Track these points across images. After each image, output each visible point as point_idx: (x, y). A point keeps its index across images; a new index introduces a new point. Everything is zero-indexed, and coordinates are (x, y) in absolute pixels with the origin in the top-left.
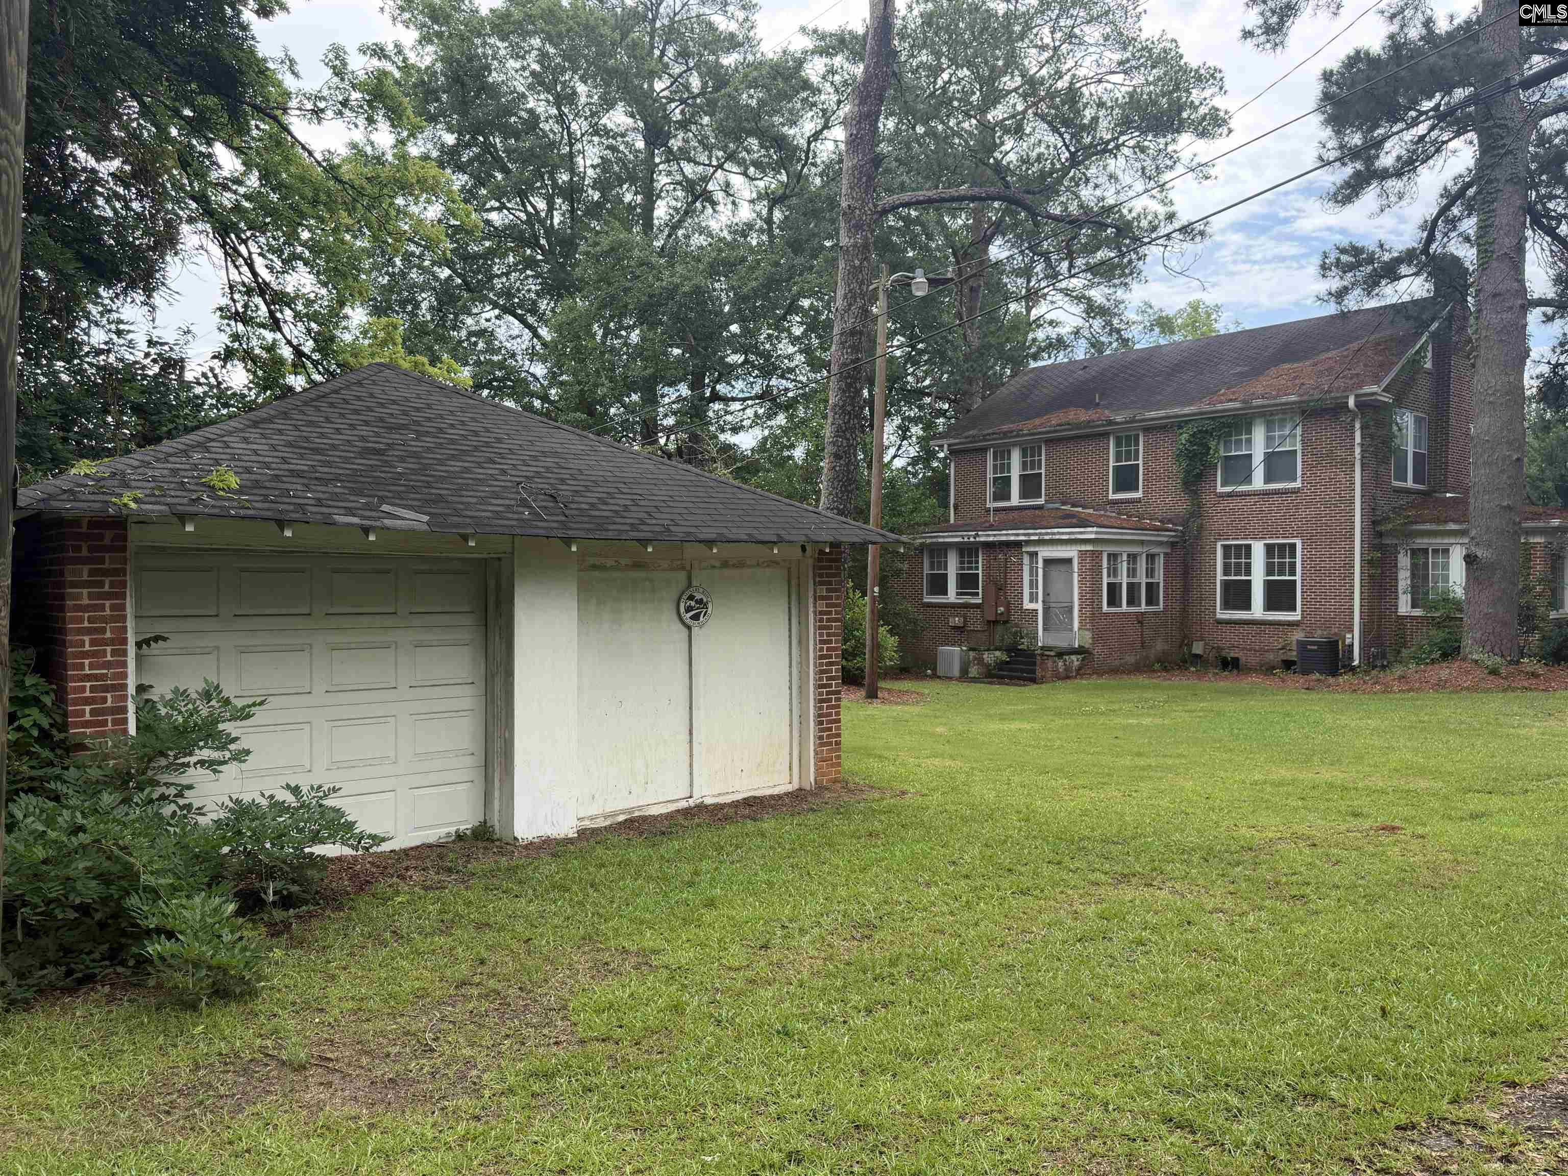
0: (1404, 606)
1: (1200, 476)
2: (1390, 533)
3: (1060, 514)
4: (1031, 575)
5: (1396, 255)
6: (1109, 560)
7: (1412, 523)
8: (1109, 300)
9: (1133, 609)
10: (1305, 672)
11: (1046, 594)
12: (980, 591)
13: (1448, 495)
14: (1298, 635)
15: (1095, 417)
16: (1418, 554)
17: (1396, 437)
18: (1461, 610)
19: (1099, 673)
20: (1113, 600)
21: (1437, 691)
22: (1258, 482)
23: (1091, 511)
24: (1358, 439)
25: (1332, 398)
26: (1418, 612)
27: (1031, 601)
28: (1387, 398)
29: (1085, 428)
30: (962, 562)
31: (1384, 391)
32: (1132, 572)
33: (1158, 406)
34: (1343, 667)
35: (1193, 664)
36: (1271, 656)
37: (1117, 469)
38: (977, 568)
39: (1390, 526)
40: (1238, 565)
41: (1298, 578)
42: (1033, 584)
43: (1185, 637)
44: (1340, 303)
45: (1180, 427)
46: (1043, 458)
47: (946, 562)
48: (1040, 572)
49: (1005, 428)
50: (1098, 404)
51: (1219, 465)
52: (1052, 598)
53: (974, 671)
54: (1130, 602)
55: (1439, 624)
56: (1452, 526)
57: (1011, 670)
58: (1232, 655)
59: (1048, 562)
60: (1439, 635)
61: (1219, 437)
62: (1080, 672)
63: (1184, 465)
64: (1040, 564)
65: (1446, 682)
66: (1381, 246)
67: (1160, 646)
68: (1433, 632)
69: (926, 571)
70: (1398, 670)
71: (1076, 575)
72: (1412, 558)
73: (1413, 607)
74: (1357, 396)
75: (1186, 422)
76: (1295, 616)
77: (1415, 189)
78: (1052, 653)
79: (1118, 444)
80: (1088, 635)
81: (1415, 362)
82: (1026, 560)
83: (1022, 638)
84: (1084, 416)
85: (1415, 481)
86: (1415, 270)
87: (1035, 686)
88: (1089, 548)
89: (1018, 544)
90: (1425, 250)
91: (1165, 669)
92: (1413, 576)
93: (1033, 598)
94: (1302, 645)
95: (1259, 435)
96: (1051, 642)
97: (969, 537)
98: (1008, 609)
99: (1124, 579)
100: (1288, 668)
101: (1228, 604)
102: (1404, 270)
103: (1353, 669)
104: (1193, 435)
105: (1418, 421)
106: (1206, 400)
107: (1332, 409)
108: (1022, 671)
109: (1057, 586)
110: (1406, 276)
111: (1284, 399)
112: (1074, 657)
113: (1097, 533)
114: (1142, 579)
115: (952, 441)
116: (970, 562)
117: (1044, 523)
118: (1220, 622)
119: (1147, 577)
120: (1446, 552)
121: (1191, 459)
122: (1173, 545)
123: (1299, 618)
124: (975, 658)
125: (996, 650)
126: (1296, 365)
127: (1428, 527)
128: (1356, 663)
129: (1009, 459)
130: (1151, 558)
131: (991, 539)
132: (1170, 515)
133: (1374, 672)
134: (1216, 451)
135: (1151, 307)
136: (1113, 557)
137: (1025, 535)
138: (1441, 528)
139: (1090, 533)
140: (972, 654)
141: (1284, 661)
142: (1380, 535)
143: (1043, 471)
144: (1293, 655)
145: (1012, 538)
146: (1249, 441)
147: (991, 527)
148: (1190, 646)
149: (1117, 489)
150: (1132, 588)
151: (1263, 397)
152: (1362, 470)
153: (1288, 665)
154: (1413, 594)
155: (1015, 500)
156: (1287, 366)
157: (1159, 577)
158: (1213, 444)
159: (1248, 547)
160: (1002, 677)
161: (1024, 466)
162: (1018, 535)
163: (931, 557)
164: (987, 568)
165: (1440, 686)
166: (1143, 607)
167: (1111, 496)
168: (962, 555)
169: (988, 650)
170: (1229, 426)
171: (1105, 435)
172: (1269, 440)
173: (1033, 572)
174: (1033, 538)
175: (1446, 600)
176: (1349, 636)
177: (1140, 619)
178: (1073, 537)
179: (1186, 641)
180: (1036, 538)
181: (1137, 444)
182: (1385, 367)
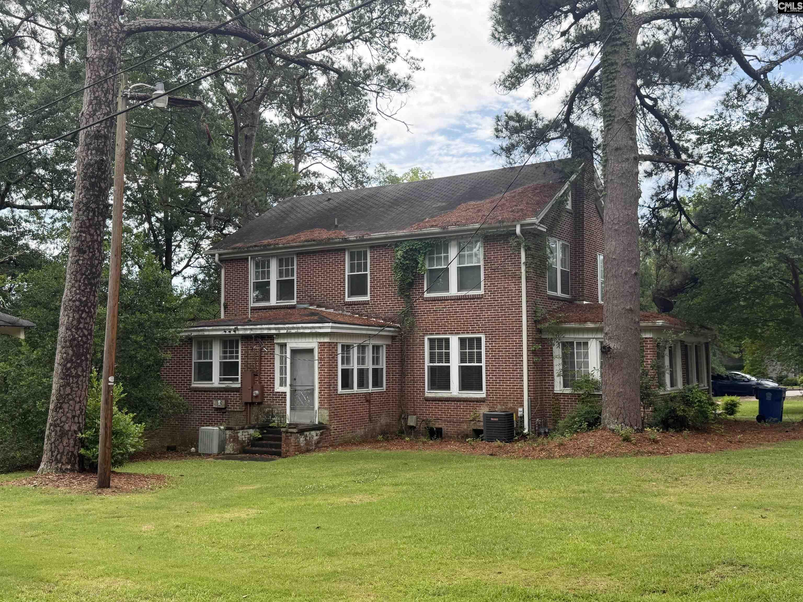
0: (558, 387)
1: (411, 285)
2: (548, 330)
3: (306, 312)
4: (281, 363)
5: (547, 123)
6: (343, 350)
7: (561, 322)
8: (355, 161)
9: (364, 391)
10: (491, 439)
11: (293, 379)
12: (239, 377)
13: (585, 302)
14: (484, 410)
15: (333, 236)
16: (567, 345)
17: (549, 258)
18: (598, 389)
19: (333, 446)
20: (346, 384)
21: (587, 456)
22: (453, 290)
23: (332, 311)
24: (523, 259)
25: (504, 227)
26: (568, 391)
27: (281, 385)
28: (543, 229)
29: (326, 244)
30: (225, 352)
31: (540, 222)
32: (362, 360)
33: (381, 229)
34: (518, 434)
35: (409, 435)
36: (465, 426)
37: (351, 277)
38: (237, 357)
39: (547, 325)
40: (440, 354)
41: (483, 364)
42: (283, 370)
43: (403, 412)
44: (509, 157)
45: (397, 246)
46: (295, 267)
47: (211, 352)
48: (288, 361)
49: (265, 242)
50: (336, 226)
51: (425, 275)
52: (298, 383)
53: (229, 448)
54: (361, 384)
55: (582, 399)
56: (590, 325)
57: (262, 446)
58: (437, 426)
59: (294, 352)
60: (584, 408)
61: (425, 254)
62: (318, 446)
63: (400, 275)
64: (288, 354)
65: (593, 448)
66: (536, 115)
67: (383, 420)
68: (579, 406)
69: (195, 359)
70: (557, 439)
71: (316, 362)
72: (563, 349)
73: (565, 386)
74: (522, 226)
75: (401, 242)
76: (482, 394)
77: (557, 82)
78: (295, 430)
79: (352, 259)
80: (326, 413)
81: (561, 202)
82: (277, 350)
83: (273, 417)
84: (324, 234)
85: (563, 292)
86: (559, 135)
87: (280, 460)
88: (326, 340)
89: (270, 337)
90: (567, 120)
91: (387, 440)
92: (564, 363)
93: (283, 383)
94: (487, 417)
95: (453, 252)
96: (297, 420)
97: (230, 330)
98: (262, 393)
99: (355, 366)
100: (478, 436)
101: (434, 385)
102: (552, 134)
103: (524, 437)
104: (406, 252)
105: (564, 247)
106: (415, 226)
107: (504, 235)
108: (271, 446)
109: (302, 372)
110: (553, 139)
111: (471, 227)
112: (313, 433)
113: (332, 328)
114: (369, 365)
115: (222, 251)
116: (231, 352)
117: (292, 320)
118: (427, 399)
119: (373, 364)
120: (586, 344)
121: (404, 270)
122: (393, 338)
123: (484, 396)
124: (231, 437)
125: (249, 428)
126: (479, 202)
127: (573, 325)
128: (526, 431)
129: (269, 267)
130: (376, 348)
131: (248, 332)
132: (390, 315)
133: (540, 440)
134: (423, 265)
135: (384, 168)
136: (347, 348)
137: (275, 329)
138: (582, 326)
139: (327, 328)
140: (228, 432)
141: (474, 430)
142: (540, 331)
143: (295, 278)
144: (481, 425)
145: (266, 332)
146: (446, 258)
147: (249, 323)
148: (406, 419)
149: (352, 294)
150: (362, 373)
151: (455, 225)
152: (527, 282)
153: (477, 433)
154: (564, 376)
155: (273, 301)
156: (473, 203)
157: (383, 365)
158: (420, 259)
159: (447, 340)
160: (254, 453)
161: (280, 273)
162: (270, 329)
163: (199, 347)
164: (246, 356)
165: (589, 451)
166: (371, 389)
167: (347, 299)
168: (225, 346)
169: (243, 429)
170: (432, 246)
171: (343, 250)
172: (460, 257)
173: (283, 359)
174: (282, 331)
175: (587, 381)
176: (520, 409)
177: (368, 398)
178: (314, 331)
179: (403, 416)
180: (285, 331)
181: (366, 259)
182: (541, 204)
